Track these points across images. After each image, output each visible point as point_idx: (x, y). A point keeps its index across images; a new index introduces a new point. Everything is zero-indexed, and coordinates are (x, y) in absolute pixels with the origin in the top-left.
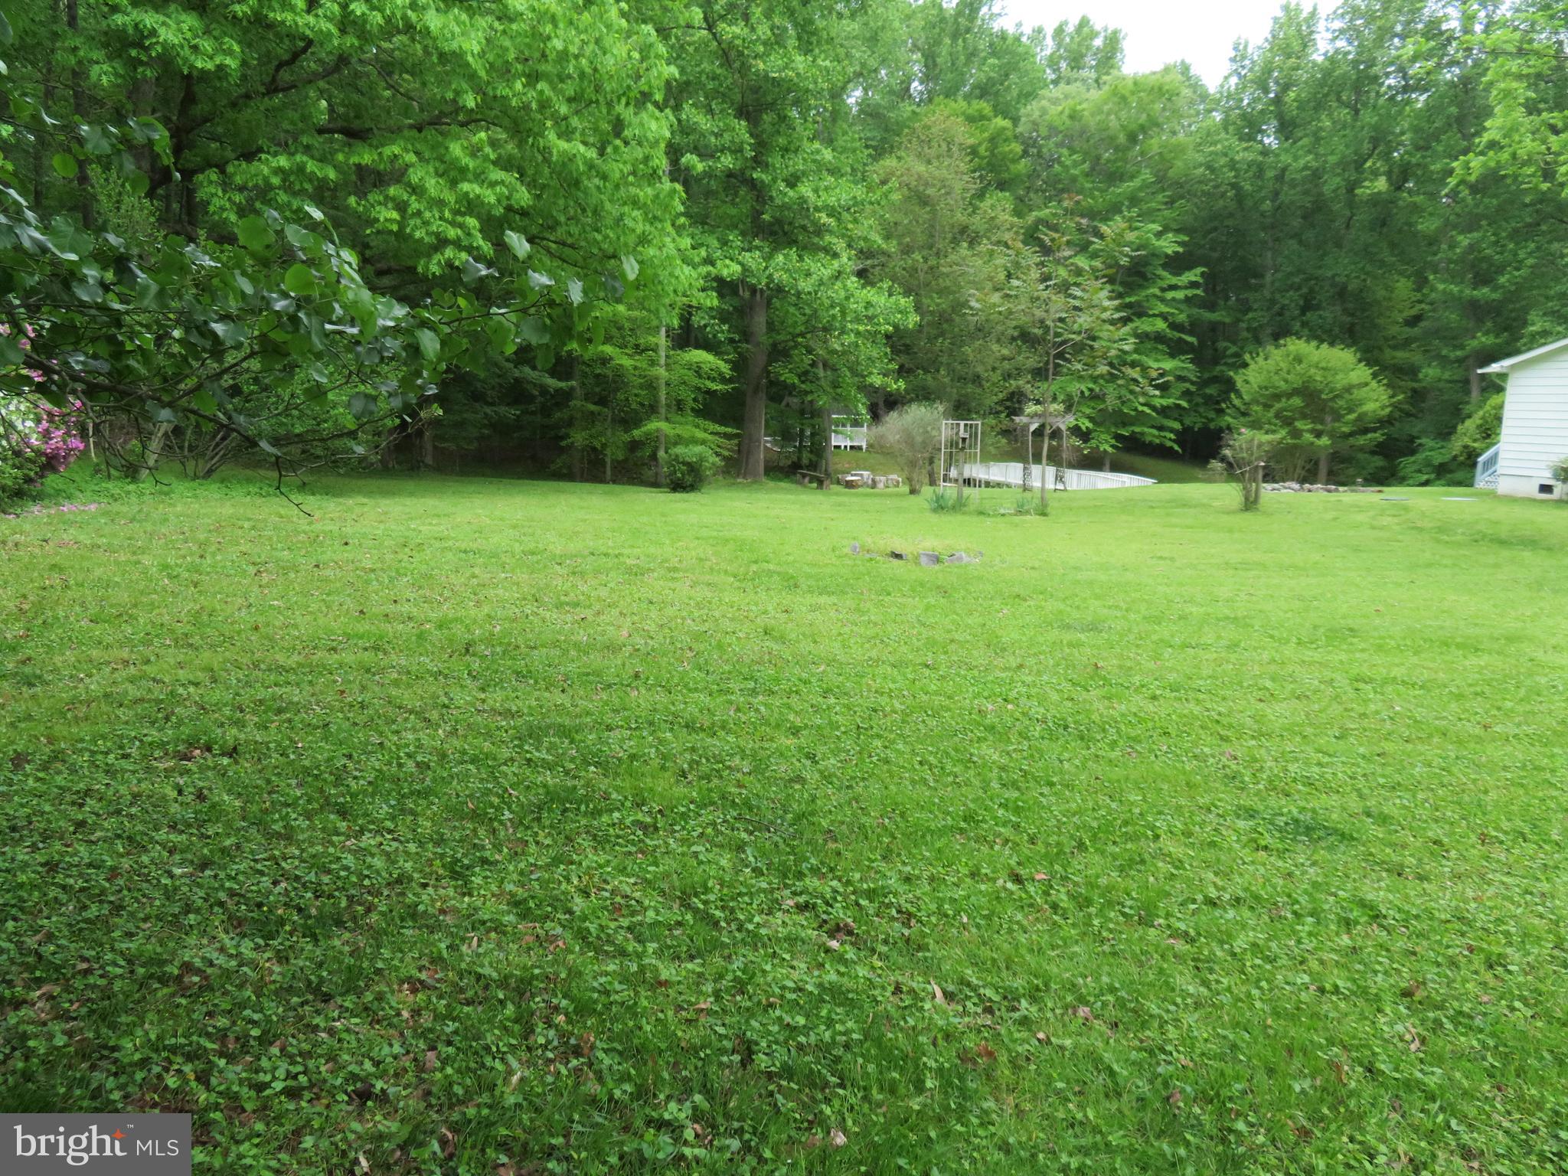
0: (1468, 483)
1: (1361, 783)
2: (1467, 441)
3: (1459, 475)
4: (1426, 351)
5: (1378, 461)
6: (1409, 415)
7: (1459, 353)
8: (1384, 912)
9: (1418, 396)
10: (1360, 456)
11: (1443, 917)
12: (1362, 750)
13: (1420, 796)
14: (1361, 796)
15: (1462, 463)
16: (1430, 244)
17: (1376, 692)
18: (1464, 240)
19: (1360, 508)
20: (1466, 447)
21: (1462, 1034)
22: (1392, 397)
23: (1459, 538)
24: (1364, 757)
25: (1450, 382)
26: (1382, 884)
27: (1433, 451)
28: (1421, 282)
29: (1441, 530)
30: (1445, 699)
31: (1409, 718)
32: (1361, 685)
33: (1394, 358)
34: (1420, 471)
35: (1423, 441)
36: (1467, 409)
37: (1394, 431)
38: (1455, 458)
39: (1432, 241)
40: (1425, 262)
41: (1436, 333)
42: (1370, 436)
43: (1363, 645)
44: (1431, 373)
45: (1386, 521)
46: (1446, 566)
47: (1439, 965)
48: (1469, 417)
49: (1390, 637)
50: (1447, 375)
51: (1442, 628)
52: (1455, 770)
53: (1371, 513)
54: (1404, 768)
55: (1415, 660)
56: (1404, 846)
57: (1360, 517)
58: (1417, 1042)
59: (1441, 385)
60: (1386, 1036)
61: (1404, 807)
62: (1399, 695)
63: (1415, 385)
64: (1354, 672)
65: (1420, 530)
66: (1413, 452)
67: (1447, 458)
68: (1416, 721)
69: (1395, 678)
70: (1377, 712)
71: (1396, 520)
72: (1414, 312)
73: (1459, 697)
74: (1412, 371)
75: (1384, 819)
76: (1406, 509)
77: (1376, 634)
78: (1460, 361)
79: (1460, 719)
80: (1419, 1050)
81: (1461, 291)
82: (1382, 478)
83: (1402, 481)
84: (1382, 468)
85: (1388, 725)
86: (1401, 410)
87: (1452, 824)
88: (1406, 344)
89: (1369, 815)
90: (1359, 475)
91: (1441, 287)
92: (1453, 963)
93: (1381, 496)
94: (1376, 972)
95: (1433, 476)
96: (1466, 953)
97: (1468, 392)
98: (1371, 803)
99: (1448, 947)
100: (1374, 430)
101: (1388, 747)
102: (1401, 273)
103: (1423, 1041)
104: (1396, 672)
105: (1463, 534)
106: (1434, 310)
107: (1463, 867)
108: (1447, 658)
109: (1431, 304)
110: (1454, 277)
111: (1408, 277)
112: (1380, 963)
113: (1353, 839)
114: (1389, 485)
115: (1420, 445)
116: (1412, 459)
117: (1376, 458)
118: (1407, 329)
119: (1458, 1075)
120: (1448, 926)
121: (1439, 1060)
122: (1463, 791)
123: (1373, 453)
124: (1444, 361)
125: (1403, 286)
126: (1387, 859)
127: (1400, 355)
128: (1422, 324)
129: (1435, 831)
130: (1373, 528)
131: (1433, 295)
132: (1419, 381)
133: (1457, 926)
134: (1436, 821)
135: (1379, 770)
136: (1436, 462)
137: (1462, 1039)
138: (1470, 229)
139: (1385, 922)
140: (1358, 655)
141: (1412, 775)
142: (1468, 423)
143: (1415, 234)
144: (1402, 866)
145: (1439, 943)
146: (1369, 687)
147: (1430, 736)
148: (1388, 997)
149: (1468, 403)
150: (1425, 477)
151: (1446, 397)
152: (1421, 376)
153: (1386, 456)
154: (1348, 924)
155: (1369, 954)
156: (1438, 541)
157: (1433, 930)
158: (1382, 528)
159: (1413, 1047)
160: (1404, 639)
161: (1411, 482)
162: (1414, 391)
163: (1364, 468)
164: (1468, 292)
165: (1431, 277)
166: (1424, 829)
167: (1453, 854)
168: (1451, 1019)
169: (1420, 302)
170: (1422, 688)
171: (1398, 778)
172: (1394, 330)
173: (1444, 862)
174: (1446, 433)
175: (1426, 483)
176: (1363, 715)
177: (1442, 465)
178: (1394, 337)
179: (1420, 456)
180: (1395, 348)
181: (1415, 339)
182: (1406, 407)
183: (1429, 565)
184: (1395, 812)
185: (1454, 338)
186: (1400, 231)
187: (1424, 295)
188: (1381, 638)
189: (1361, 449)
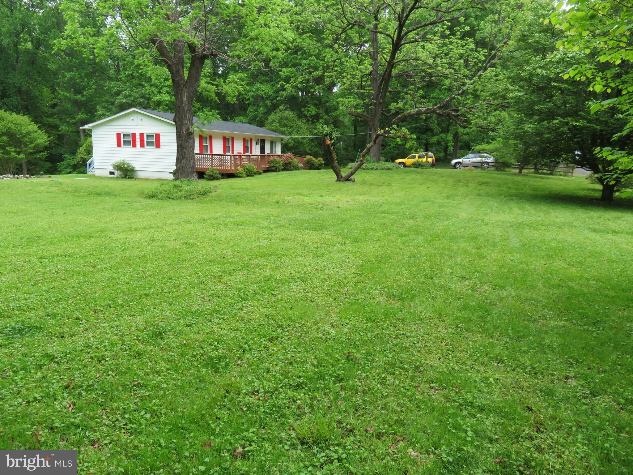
0: (85, 172)
1: (44, 303)
2: (82, 155)
3: (82, 169)
4: (61, 119)
5: (49, 165)
6: (58, 145)
7: (74, 121)
8: (56, 356)
9: (60, 137)
10: (40, 162)
11: (80, 349)
12: (44, 288)
13: (70, 301)
14: (45, 308)
15: (81, 164)
16: (55, 75)
17: (50, 262)
18: (68, 75)
19: (41, 185)
20: (82, 158)
21: (89, 394)
22: (49, 137)
23: (83, 194)
24: (45, 291)
25: (71, 132)
26: (55, 344)
27: (70, 160)
28: (54, 91)
29: (75, 191)
30: (79, 259)
31: (64, 270)
32: (43, 260)
33: (47, 121)
34: (66, 168)
35: (66, 156)
36: (81, 143)
37: (53, 151)
38: (78, 162)
39: (56, 74)
40: (54, 82)
41: (63, 112)
42: (42, 153)
43: (44, 243)
44: (64, 128)
45: (53, 189)
46: (78, 206)
47: (80, 369)
48: (82, 146)
49: (56, 238)
50: (70, 129)
51: (76, 230)
52: (83, 287)
53: (47, 186)
54: (63, 291)
55: (66, 245)
56: (64, 324)
57: (42, 188)
58: (72, 406)
59: (69, 133)
60: (59, 409)
61: (64, 308)
62: (60, 261)
63: (59, 133)
64: (40, 255)
65: (67, 192)
66: (62, 160)
67: (76, 162)
68: (67, 271)
69: (57, 255)
70: (51, 270)
71: (57, 188)
72: (53, 102)
73: (84, 257)
74: (56, 127)
75: (55, 316)
76: (61, 184)
77: (49, 237)
78: (75, 124)
79: (85, 266)
80: (73, 409)
81: (70, 96)
82: (52, 171)
83: (60, 172)
84: (51, 167)
85: (55, 275)
86: (54, 143)
87: (83, 309)
88: (52, 116)
89: (48, 316)
90: (41, 170)
91: (62, 93)
92: (85, 366)
93: (50, 179)
94: (53, 384)
95: (72, 170)
96: (90, 360)
97: (80, 137)
98: (50, 310)
99: (83, 360)
100: (43, 151)
101: (56, 284)
102: (45, 85)
103: (74, 405)
104: (58, 252)
105: (84, 192)
106: (61, 102)
107: (88, 325)
108: (79, 242)
109: (60, 100)
110: (67, 90)
111: (48, 87)
112: (55, 379)
113: (41, 328)
114: (55, 174)
115: (65, 157)
116: (62, 163)
117: (47, 163)
118: (51, 109)
119: (88, 412)
120: (83, 351)
121: (80, 409)
122: (87, 294)
123: (46, 161)
124: (68, 124)
125: (46, 91)
126: (57, 332)
127: (50, 120)
128: (57, 108)
129: (77, 314)
130: (48, 192)
131: (59, 96)
132: (60, 131)
133: (86, 350)
134: (77, 310)
135: (52, 295)
136: (72, 164)
137: (89, 396)
138: (70, 70)
139: (57, 360)
140: (41, 248)
141: (66, 293)
142: (81, 148)
143: (48, 70)
144: (64, 333)
145: (80, 360)
146: (46, 260)
147: (73, 275)
148: (59, 393)
149: (80, 141)
150: (69, 170)
151: (72, 138)
152: (60, 129)
153: (51, 162)
154: (40, 367)
155: (50, 377)
156: (75, 196)
157: (76, 356)
158: (51, 192)
159: (70, 409)
160: (61, 237)
161: (63, 172)
162: (59, 135)
163: (43, 167)
164: (73, 96)
165: (57, 89)
166: (72, 315)
167: (84, 321)
168: (85, 390)
169: (55, 98)
170: (69, 256)
171: (60, 296)
172: (46, 109)
173: (81, 326)
174: (74, 153)
175: (70, 173)
176: (45, 273)
177: (74, 165)
178: (46, 112)
179: (65, 162)
180: (47, 117)
181: (55, 114)
182: (56, 142)
183: (71, 206)
184: (60, 311)
185: (71, 115)
186: (41, 67)
187: (55, 95)
188: (51, 238)
189: (40, 159)
